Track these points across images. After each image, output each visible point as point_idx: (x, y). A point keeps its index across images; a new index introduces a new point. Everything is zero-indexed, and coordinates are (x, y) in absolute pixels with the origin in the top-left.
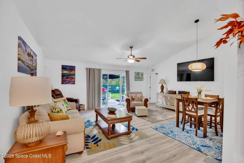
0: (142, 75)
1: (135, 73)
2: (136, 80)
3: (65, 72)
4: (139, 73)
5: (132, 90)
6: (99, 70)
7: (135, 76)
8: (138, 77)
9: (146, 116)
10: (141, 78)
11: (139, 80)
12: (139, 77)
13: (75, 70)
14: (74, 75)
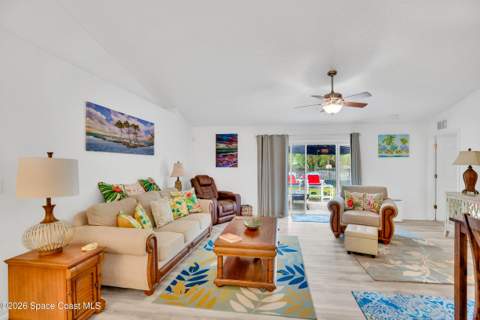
0: (404, 141)
1: (380, 136)
2: (384, 154)
3: (222, 146)
4: (391, 137)
5: (369, 180)
6: (283, 138)
7: (379, 145)
8: (389, 147)
9: (373, 257)
10: (399, 149)
11: (395, 154)
12: (393, 146)
13: (236, 142)
14: (236, 149)
